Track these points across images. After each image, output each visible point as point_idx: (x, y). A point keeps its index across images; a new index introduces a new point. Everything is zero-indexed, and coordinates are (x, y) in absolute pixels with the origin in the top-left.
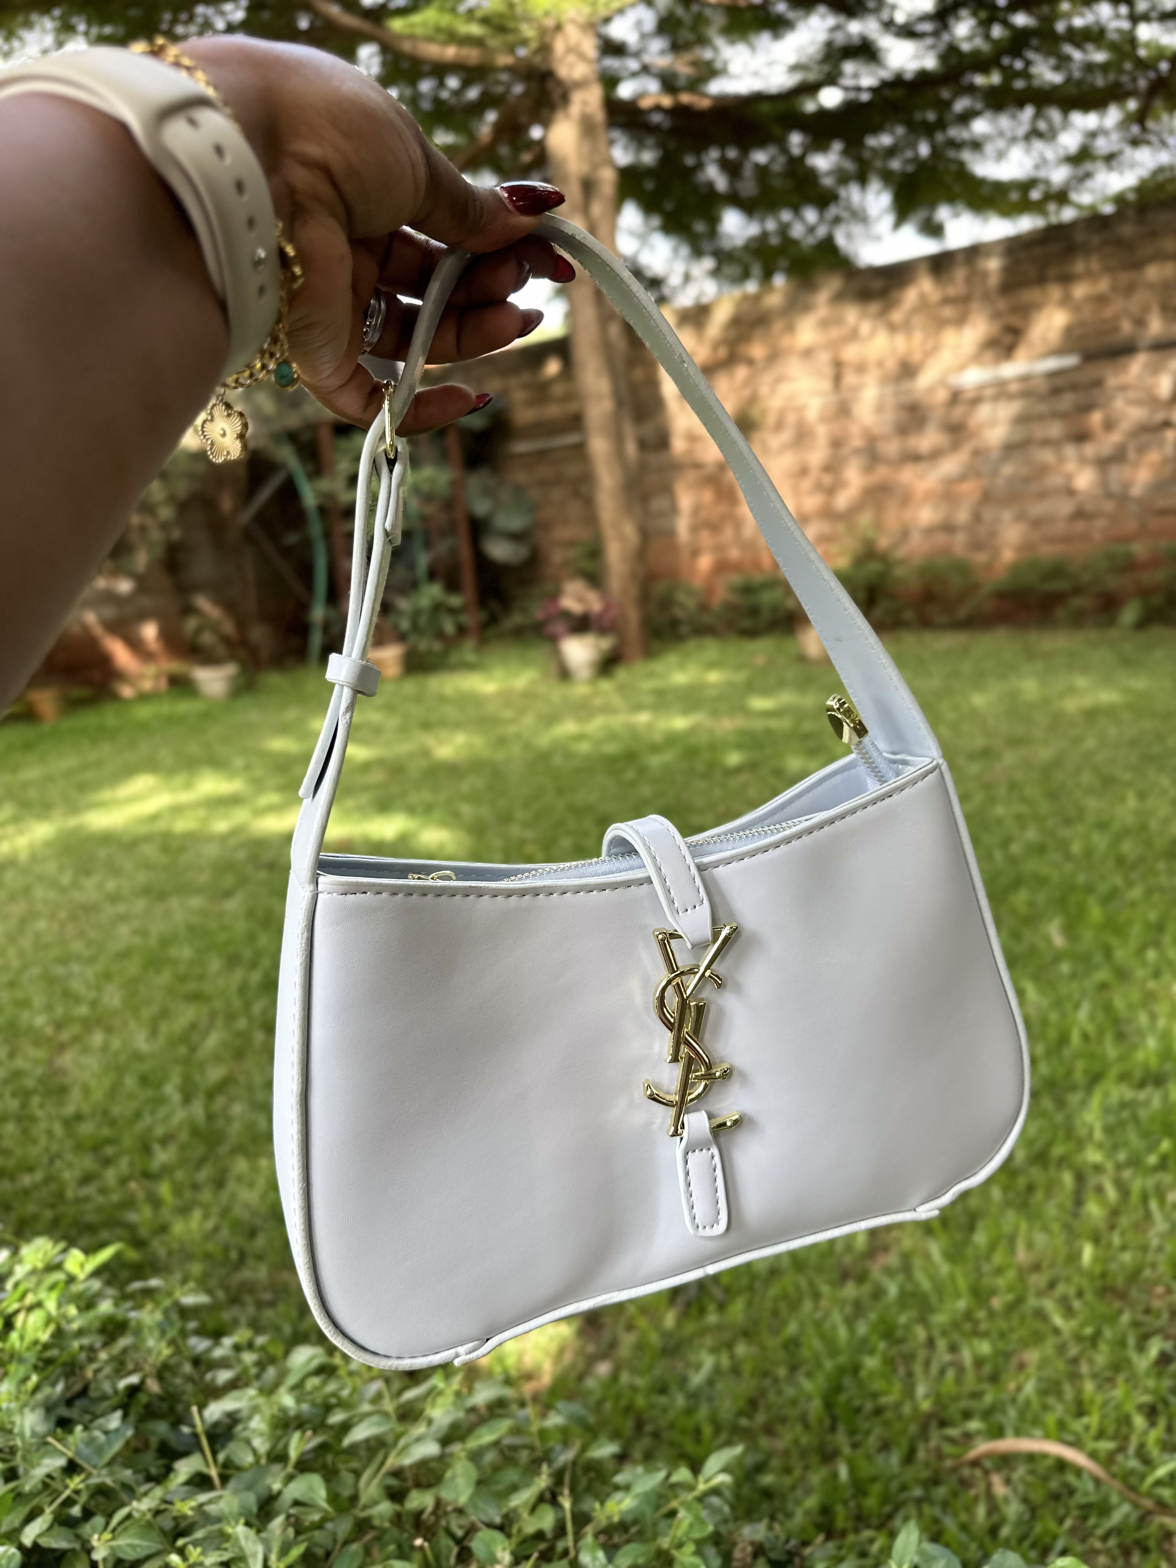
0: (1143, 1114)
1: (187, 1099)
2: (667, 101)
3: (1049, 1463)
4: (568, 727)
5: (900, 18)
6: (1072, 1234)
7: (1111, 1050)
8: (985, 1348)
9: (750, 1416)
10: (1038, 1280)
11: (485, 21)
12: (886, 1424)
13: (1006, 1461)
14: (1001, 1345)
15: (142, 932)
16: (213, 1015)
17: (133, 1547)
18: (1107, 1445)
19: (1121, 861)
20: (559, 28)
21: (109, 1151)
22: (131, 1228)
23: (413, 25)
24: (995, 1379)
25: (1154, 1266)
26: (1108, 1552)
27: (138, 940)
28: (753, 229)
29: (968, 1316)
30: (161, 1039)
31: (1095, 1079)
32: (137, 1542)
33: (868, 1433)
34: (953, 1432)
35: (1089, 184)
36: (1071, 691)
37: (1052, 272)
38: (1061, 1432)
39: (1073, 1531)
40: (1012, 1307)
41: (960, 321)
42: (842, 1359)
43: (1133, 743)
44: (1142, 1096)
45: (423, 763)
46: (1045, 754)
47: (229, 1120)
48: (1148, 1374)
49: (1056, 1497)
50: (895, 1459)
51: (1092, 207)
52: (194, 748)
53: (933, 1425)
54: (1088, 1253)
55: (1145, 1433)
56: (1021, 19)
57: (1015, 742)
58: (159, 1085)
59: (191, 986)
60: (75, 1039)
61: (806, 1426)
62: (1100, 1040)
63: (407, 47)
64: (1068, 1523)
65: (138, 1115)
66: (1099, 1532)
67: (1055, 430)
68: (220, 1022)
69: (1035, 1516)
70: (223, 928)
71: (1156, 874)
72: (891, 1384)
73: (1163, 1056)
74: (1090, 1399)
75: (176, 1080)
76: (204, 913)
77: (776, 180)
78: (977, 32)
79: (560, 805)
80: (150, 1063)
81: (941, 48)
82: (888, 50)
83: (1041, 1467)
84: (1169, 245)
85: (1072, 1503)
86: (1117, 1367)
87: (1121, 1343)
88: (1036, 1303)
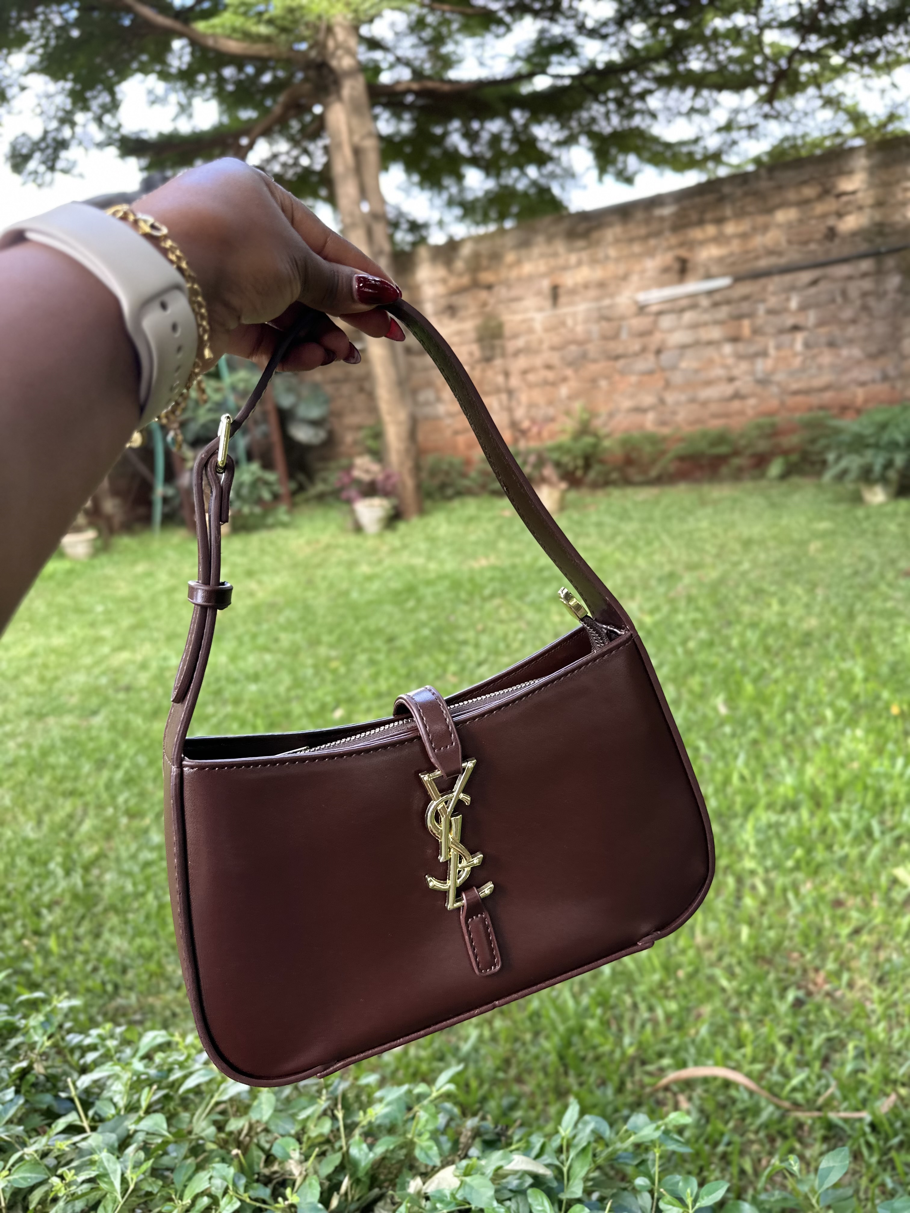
0: (783, 831)
1: (68, 873)
2: (415, 86)
3: (718, 1083)
4: (365, 569)
5: (590, 24)
6: (734, 921)
7: (761, 787)
8: (673, 1006)
9: (505, 1071)
10: (712, 955)
11: (270, 22)
12: (604, 1066)
13: (688, 1084)
14: (684, 1003)
15: (27, 746)
16: (86, 805)
17: (24, 1179)
18: (758, 1067)
19: (767, 650)
20: (330, 30)
21: (6, 917)
23: (213, 27)
24: (680, 1028)
25: (791, 938)
26: (760, 1142)
27: (23, 752)
28: (490, 184)
29: (661, 985)
30: (45, 828)
31: (749, 808)
32: (28, 1175)
33: (589, 1075)
34: (650, 1068)
35: (735, 148)
36: (734, 524)
37: (709, 216)
38: (726, 1060)
39: (735, 1130)
40: (691, 976)
42: (572, 1023)
43: (776, 564)
44: (783, 818)
45: (249, 602)
46: (714, 575)
47: (102, 886)
48: (786, 1015)
49: (723, 1107)
50: (610, 1091)
51: (738, 166)
52: (62, 599)
53: (637, 1064)
54: (745, 932)
55: (785, 1056)
56: (680, 24)
57: (691, 567)
58: (45, 864)
59: (68, 785)
61: (546, 1074)
62: (754, 780)
63: (210, 42)
64: (731, 1125)
65: (29, 887)
66: (753, 1128)
67: (716, 333)
68: (92, 812)
69: (708, 1120)
70: (91, 739)
71: (793, 658)
72: (606, 1038)
73: (798, 788)
74: (746, 1036)
75: (59, 859)
76: (76, 728)
77: (505, 145)
78: (648, 34)
79: (357, 629)
80: (35, 847)
81: (622, 45)
82: (583, 46)
83: (713, 1087)
84: (791, 195)
85: (734, 1109)
86: (765, 1012)
87: (768, 994)
88: (708, 971)
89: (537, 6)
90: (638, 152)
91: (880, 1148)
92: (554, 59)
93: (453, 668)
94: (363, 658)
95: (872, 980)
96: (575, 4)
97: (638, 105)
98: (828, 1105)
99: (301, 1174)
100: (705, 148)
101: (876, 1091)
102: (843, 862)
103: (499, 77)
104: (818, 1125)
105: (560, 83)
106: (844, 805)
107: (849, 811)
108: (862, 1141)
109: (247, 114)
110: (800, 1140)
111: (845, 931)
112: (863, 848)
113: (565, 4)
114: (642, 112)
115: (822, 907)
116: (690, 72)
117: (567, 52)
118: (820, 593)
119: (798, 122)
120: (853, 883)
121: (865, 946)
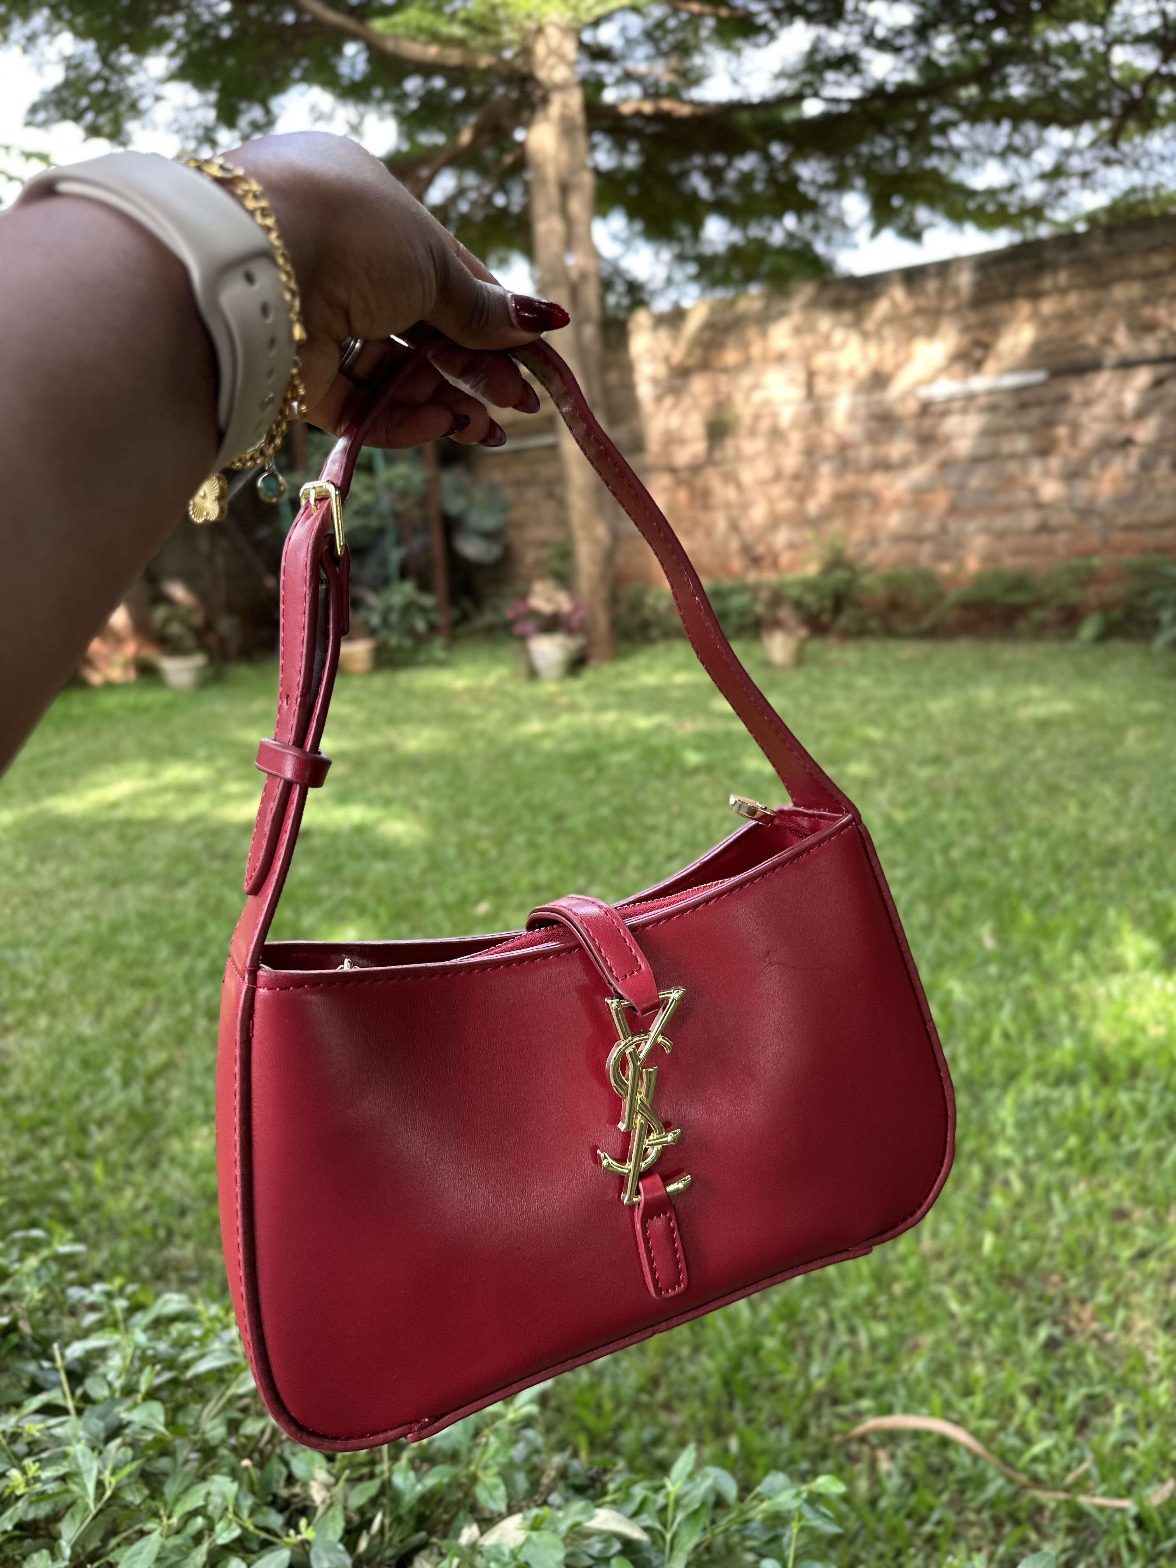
0: (1054, 1111)
1: (126, 1083)
2: (648, 108)
3: (933, 1440)
4: (534, 726)
5: (880, 32)
6: (976, 1225)
7: (1031, 1051)
8: (881, 1330)
9: (651, 1394)
10: (942, 1268)
11: (467, 22)
12: (781, 1401)
13: (892, 1437)
14: (896, 1327)
15: (95, 919)
16: (158, 1001)
18: (989, 1424)
19: (1057, 868)
20: (540, 31)
21: (46, 1131)
22: (62, 1206)
23: (395, 25)
24: (889, 1359)
25: (1051, 1256)
26: (982, 1525)
27: (89, 927)
28: (736, 236)
29: (870, 1301)
30: (105, 1023)
31: (1011, 1077)
33: (760, 1410)
34: (844, 1409)
35: (1064, 201)
36: (1027, 701)
37: (1022, 288)
38: (946, 1411)
39: (950, 1504)
40: (910, 1293)
41: (931, 332)
42: (744, 1339)
43: (1081, 753)
44: (1055, 1094)
45: (387, 757)
46: (994, 762)
47: (167, 1103)
48: (1035, 1357)
49: (936, 1471)
50: (786, 1435)
51: (1069, 225)
52: (157, 738)
53: (826, 1403)
54: (989, 1241)
55: (1026, 1413)
56: (999, 36)
57: (966, 750)
58: (100, 1068)
59: (139, 973)
60: (20, 1022)
61: (705, 1403)
62: (1021, 1038)
63: (390, 45)
64: (945, 1497)
65: (77, 1097)
66: (974, 1504)
67: (1021, 444)
68: (164, 1008)
69: (914, 1488)
70: (174, 916)
71: (1090, 880)
72: (787, 1363)
73: (1079, 1056)
74: (977, 1380)
75: (117, 1063)
76: (156, 901)
77: (759, 187)
78: (956, 47)
79: (518, 802)
80: (92, 1047)
81: (920, 61)
82: (869, 62)
83: (925, 1443)
84: (1136, 265)
85: (951, 1477)
86: (1006, 1351)
87: (1013, 1327)
88: (936, 1288)
89: (813, 7)
90: (931, 202)
91: (1145, 1552)
92: (830, 76)
93: (635, 860)
94: (520, 839)
95: (1157, 1323)
96: (863, 6)
97: (937, 141)
98: (1080, 1485)
99: (323, 1502)
100: (1023, 199)
101: (1148, 1474)
102: (1132, 1159)
103: (756, 99)
104: (1063, 1511)
105: (835, 109)
106: (1140, 1083)
107: (1147, 1092)
108: (1122, 1539)
109: (431, 138)
110: (1038, 1528)
111: (1126, 1253)
112: (1162, 1143)
113: (850, 5)
114: (940, 151)
115: (1098, 1218)
116: (1009, 100)
117: (848, 69)
118: (1136, 795)
119: (1151, 168)
120: (1144, 1189)
121: (1152, 1275)
